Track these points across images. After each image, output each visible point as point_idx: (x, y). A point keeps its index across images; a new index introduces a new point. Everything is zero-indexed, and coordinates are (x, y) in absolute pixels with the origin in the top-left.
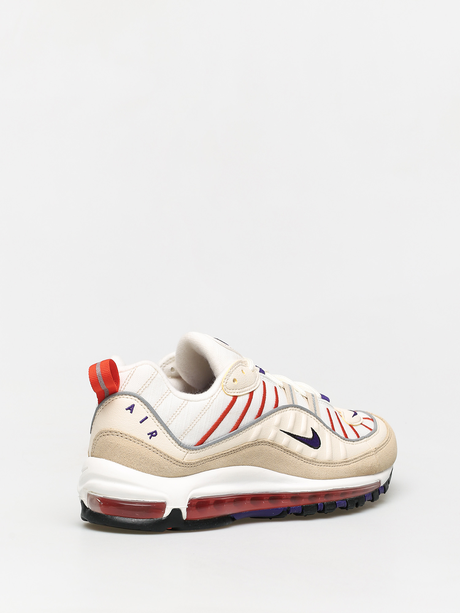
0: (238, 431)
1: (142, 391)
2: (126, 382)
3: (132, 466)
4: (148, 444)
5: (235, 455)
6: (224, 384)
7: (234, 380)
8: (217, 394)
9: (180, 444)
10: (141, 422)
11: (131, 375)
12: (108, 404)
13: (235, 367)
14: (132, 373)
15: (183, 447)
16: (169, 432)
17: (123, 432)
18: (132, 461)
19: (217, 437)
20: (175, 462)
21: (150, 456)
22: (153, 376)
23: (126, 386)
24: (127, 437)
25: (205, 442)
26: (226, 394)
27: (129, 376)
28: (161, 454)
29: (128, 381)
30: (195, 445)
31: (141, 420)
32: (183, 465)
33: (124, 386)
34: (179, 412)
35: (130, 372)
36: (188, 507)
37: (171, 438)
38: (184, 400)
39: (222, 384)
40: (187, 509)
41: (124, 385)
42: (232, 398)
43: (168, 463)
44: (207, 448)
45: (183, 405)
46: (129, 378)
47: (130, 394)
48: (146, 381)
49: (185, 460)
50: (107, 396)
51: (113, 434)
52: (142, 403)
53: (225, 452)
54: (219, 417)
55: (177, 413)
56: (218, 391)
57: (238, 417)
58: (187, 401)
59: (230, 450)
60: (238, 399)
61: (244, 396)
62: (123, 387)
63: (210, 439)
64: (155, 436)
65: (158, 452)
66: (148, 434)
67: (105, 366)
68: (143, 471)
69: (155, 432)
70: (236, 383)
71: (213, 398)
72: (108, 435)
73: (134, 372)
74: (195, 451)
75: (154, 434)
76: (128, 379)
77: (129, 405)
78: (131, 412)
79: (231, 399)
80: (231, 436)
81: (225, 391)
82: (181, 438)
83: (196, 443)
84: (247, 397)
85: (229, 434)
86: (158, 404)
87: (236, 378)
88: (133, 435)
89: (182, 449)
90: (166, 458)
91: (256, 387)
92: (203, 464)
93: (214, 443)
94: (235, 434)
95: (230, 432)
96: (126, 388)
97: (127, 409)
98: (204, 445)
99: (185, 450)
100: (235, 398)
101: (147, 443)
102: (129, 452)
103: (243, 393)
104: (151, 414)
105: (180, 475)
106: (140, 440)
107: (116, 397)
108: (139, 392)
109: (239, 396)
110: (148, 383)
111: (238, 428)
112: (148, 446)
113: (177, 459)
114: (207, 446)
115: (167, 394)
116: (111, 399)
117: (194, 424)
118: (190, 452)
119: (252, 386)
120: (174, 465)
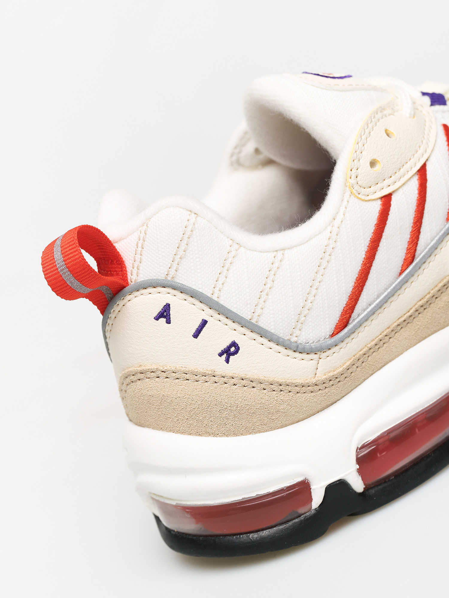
0: (416, 264)
1: (175, 268)
2: (138, 259)
3: (208, 430)
4: (227, 375)
5: (428, 313)
6: (353, 181)
7: (373, 164)
8: (342, 209)
9: (298, 349)
10: (196, 335)
11: (141, 241)
12: (118, 314)
13: (367, 131)
14: (142, 235)
15: (304, 352)
16: (263, 333)
17: (166, 368)
18: (206, 422)
19: (376, 297)
20: (298, 389)
21: (240, 400)
22: (189, 229)
23: (141, 268)
24: (178, 376)
25: (351, 319)
26: (363, 200)
27: (140, 245)
28: (263, 386)
29: (140, 256)
30: (332, 335)
31: (194, 331)
32: (318, 388)
33: (135, 268)
34: (272, 283)
35: (139, 234)
36: (358, 467)
37: (272, 344)
38: (275, 253)
39: (348, 184)
40: (359, 471)
41: (136, 265)
42: (379, 202)
43: (284, 396)
44: (361, 329)
45: (276, 265)
46: (140, 249)
47: (154, 284)
48: (177, 245)
49: (321, 376)
50: (112, 298)
51: (148, 376)
52: (183, 296)
53: (403, 319)
54: (364, 256)
55: (269, 285)
56: (345, 202)
57: (407, 236)
58: (282, 252)
59: (414, 309)
60: (394, 198)
61: (405, 188)
62: (135, 271)
63: (360, 308)
64: (236, 352)
65: (254, 385)
66: (220, 355)
67: (70, 248)
68: (235, 434)
69: (234, 344)
70: (378, 168)
71: (337, 222)
72: (139, 380)
73: (145, 234)
74: (334, 349)
75: (233, 349)
76: (139, 252)
77: (158, 309)
78: (168, 322)
79: (377, 206)
80: (405, 281)
81: (360, 196)
82: (295, 335)
83: (333, 329)
84: (415, 183)
85: (399, 280)
86: (220, 282)
87: (373, 158)
88: (191, 367)
89: (304, 356)
90: (275, 389)
91: (429, 151)
92: (364, 364)
93: (373, 312)
94: (411, 274)
95: (400, 274)
96: (141, 272)
97: (157, 318)
98: (350, 327)
99: (312, 356)
100: (387, 200)
101: (224, 375)
102: (194, 407)
103: (403, 180)
104: (211, 312)
105: (319, 407)
106: (207, 372)
107: (128, 297)
108: (171, 273)
109: (393, 192)
110: (183, 247)
111: (416, 256)
112: (226, 380)
113: (300, 381)
114: (360, 324)
115: (233, 253)
116: (121, 303)
117: (313, 294)
118: (323, 355)
119: (420, 152)
120: (298, 395)
